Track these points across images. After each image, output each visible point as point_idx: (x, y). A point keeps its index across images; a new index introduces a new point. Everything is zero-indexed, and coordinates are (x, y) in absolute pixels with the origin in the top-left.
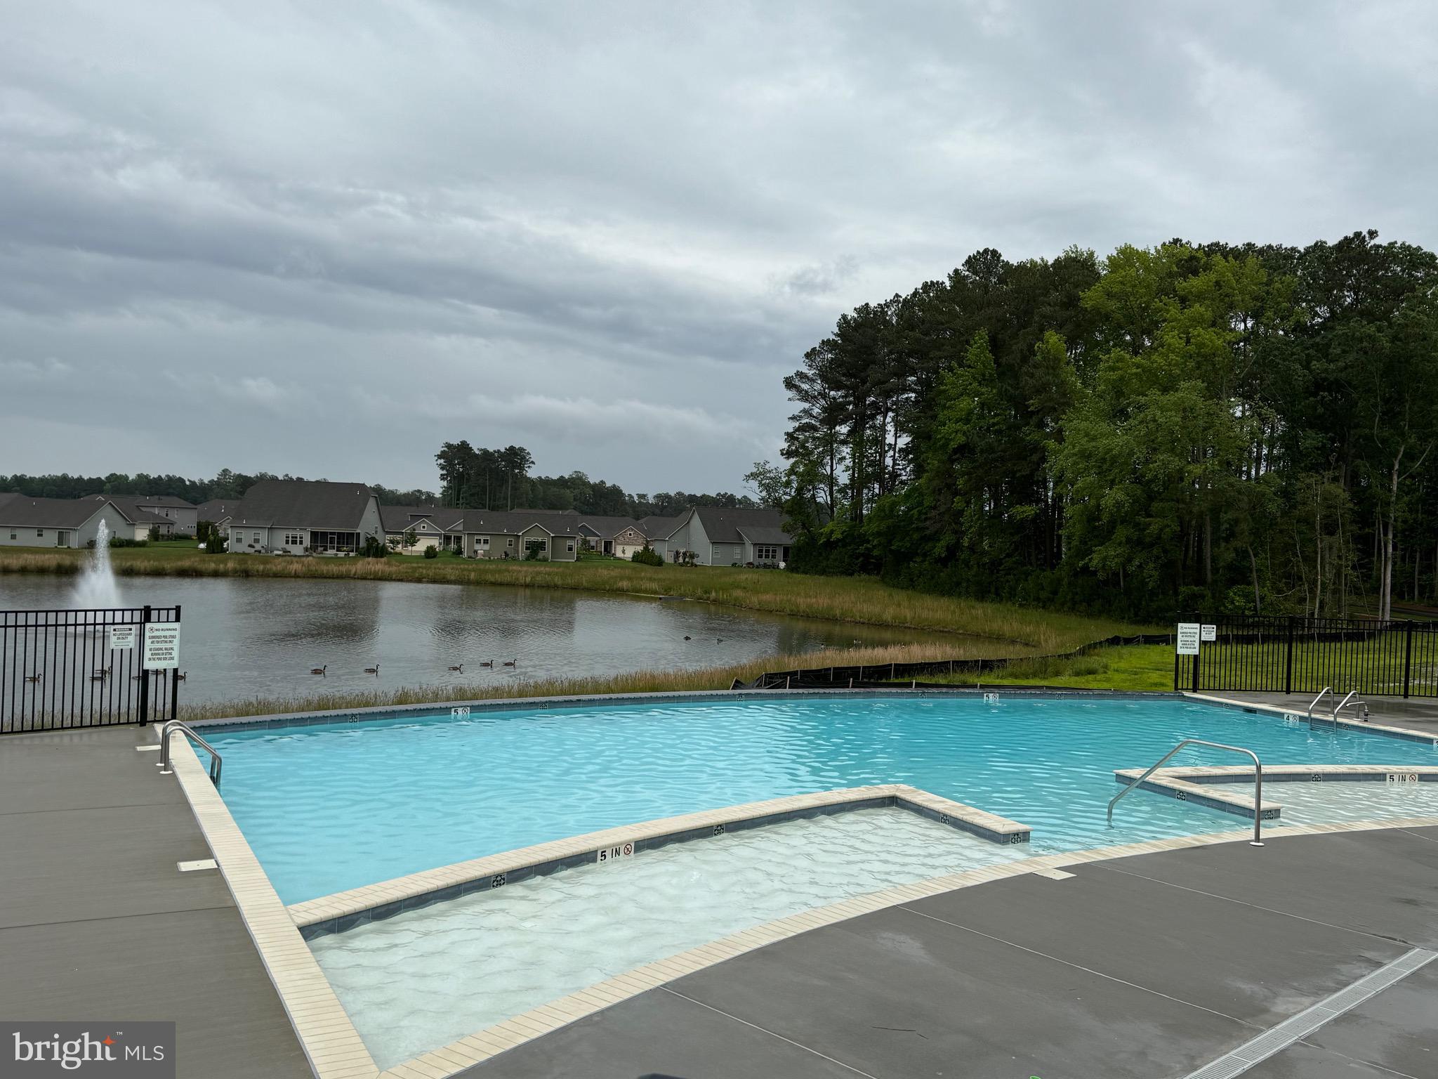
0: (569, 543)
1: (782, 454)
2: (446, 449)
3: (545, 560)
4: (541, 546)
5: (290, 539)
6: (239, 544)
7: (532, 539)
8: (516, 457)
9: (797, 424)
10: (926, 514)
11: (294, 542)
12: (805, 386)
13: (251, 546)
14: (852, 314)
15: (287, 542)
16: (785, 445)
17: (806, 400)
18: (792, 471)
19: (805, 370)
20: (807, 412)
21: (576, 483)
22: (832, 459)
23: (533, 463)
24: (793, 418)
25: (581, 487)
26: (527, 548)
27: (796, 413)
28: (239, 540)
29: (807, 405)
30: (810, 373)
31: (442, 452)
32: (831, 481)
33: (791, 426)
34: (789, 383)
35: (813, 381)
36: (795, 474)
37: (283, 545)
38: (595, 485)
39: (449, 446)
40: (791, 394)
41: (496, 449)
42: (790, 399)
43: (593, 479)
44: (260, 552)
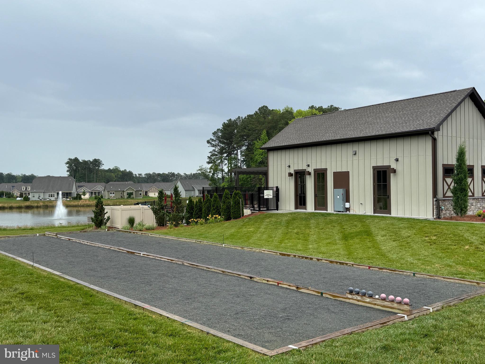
0: (140, 192)
1: (207, 163)
2: (69, 160)
3: (133, 198)
4: (132, 194)
5: (50, 195)
6: (34, 198)
7: (129, 192)
8: (97, 163)
9: (211, 154)
10: (252, 180)
11: (52, 196)
12: (213, 143)
13: (38, 198)
14: (226, 122)
15: (49, 196)
16: (208, 160)
17: (213, 146)
18: (211, 168)
19: (213, 138)
20: (214, 150)
21: (116, 170)
22: (222, 164)
23: (103, 164)
24: (210, 152)
25: (118, 172)
26: (127, 195)
27: (211, 151)
28: (34, 196)
29: (214, 148)
30: (214, 139)
31: (68, 162)
32: (222, 170)
33: (209, 155)
34: (208, 142)
35: (215, 141)
36: (212, 169)
37: (48, 197)
38: (123, 171)
39: (70, 159)
40: (209, 145)
41: (88, 160)
42: (208, 147)
43: (122, 169)
44: (41, 200)
